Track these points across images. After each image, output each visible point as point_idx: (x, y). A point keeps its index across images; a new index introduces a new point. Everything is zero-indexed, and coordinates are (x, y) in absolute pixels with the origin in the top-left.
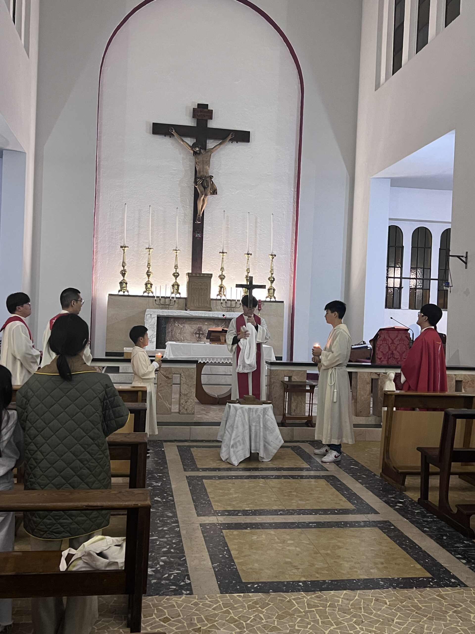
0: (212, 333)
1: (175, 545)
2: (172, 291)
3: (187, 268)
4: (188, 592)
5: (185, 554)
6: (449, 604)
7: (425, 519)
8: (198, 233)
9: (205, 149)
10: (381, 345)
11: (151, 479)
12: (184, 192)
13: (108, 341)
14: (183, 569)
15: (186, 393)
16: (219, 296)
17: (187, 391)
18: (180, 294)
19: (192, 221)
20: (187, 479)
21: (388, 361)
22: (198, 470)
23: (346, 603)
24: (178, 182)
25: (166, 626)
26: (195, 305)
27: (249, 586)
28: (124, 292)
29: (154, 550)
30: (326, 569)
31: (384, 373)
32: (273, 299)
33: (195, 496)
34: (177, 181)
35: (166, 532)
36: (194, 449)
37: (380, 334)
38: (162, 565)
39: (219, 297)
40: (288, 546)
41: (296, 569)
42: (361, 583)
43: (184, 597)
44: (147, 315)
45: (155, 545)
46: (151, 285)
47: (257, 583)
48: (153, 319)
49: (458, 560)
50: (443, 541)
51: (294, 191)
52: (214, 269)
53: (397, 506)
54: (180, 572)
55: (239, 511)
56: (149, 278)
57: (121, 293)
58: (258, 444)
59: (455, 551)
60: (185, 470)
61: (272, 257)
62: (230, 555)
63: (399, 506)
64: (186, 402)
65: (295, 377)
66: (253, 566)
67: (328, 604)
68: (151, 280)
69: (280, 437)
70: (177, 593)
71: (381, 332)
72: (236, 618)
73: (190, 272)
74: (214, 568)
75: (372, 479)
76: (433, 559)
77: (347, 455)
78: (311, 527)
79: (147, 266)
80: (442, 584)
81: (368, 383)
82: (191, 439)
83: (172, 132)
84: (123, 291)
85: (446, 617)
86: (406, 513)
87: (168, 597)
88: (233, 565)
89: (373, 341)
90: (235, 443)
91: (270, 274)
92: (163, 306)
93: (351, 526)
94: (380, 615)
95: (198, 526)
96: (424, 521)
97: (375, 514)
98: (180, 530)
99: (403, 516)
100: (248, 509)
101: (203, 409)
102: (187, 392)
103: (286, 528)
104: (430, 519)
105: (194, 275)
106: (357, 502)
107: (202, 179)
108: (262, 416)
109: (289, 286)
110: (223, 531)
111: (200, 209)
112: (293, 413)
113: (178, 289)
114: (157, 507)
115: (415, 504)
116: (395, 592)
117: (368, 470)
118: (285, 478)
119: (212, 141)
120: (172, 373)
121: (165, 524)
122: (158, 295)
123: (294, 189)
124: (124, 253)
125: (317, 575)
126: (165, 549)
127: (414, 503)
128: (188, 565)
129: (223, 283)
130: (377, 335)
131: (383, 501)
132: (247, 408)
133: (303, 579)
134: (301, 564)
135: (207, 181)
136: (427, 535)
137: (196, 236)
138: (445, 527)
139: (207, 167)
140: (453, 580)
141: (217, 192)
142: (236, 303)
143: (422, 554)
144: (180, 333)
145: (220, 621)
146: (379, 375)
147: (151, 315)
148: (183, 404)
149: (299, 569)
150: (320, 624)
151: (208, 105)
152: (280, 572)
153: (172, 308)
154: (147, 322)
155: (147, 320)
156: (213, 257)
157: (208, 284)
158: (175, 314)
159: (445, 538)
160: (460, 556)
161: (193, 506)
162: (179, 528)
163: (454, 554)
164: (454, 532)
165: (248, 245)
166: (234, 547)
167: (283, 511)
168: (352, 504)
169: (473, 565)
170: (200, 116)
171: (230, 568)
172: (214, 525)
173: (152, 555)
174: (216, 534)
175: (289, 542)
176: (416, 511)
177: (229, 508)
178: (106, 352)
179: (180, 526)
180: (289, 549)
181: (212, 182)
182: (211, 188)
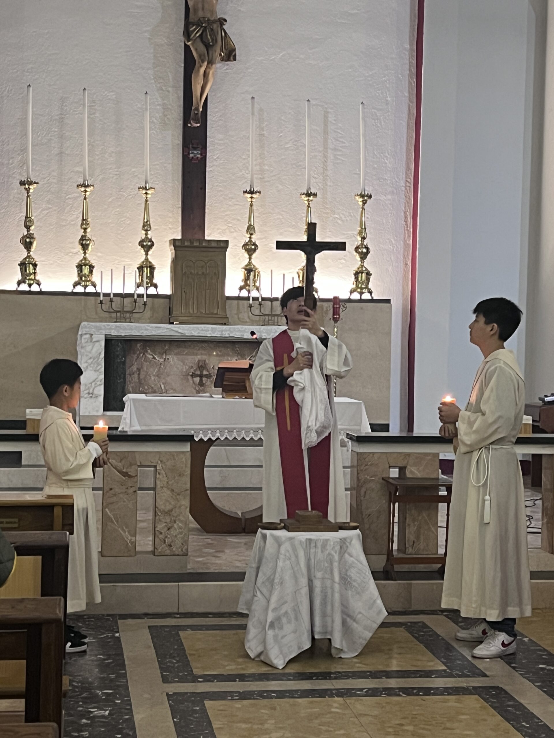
0: (227, 373)
2: (138, 281)
3: (170, 229)
8: (195, 149)
11: (88, 701)
12: (161, 57)
15: (168, 507)
16: (244, 290)
17: (170, 504)
18: (156, 286)
19: (181, 122)
20: (169, 701)
22: (195, 679)
24: (147, 35)
26: (191, 312)
28: (30, 285)
32: (366, 296)
36: (187, 632)
39: (244, 293)
44: (81, 335)
46: (92, 267)
48: (97, 344)
51: (411, 49)
52: (232, 230)
56: (85, 253)
57: (24, 287)
58: (329, 619)
60: (165, 680)
61: (361, 199)
64: (169, 529)
65: (414, 469)
68: (91, 258)
69: (379, 602)
73: (181, 237)
77: (530, 640)
79: (82, 225)
82: (181, 611)
84: (27, 282)
90: (278, 619)
91: (360, 239)
92: (119, 314)
101: (208, 544)
102: (171, 507)
105: (187, 244)
107: (202, 27)
108: (336, 557)
109: (402, 266)
111: (199, 94)
112: (410, 550)
113: (151, 276)
118: (389, 695)
120: (135, 464)
122: (106, 289)
123: (411, 45)
124: (28, 196)
129: (253, 261)
132: (304, 540)
135: (212, 30)
137: (191, 155)
141: (235, 55)
144: (158, 376)
147: (91, 335)
148: (161, 533)
153: (140, 318)
154: (83, 351)
155: (82, 347)
156: (230, 203)
157: (219, 263)
158: (145, 333)
165: (308, 173)
181: (225, 33)
182: (222, 47)
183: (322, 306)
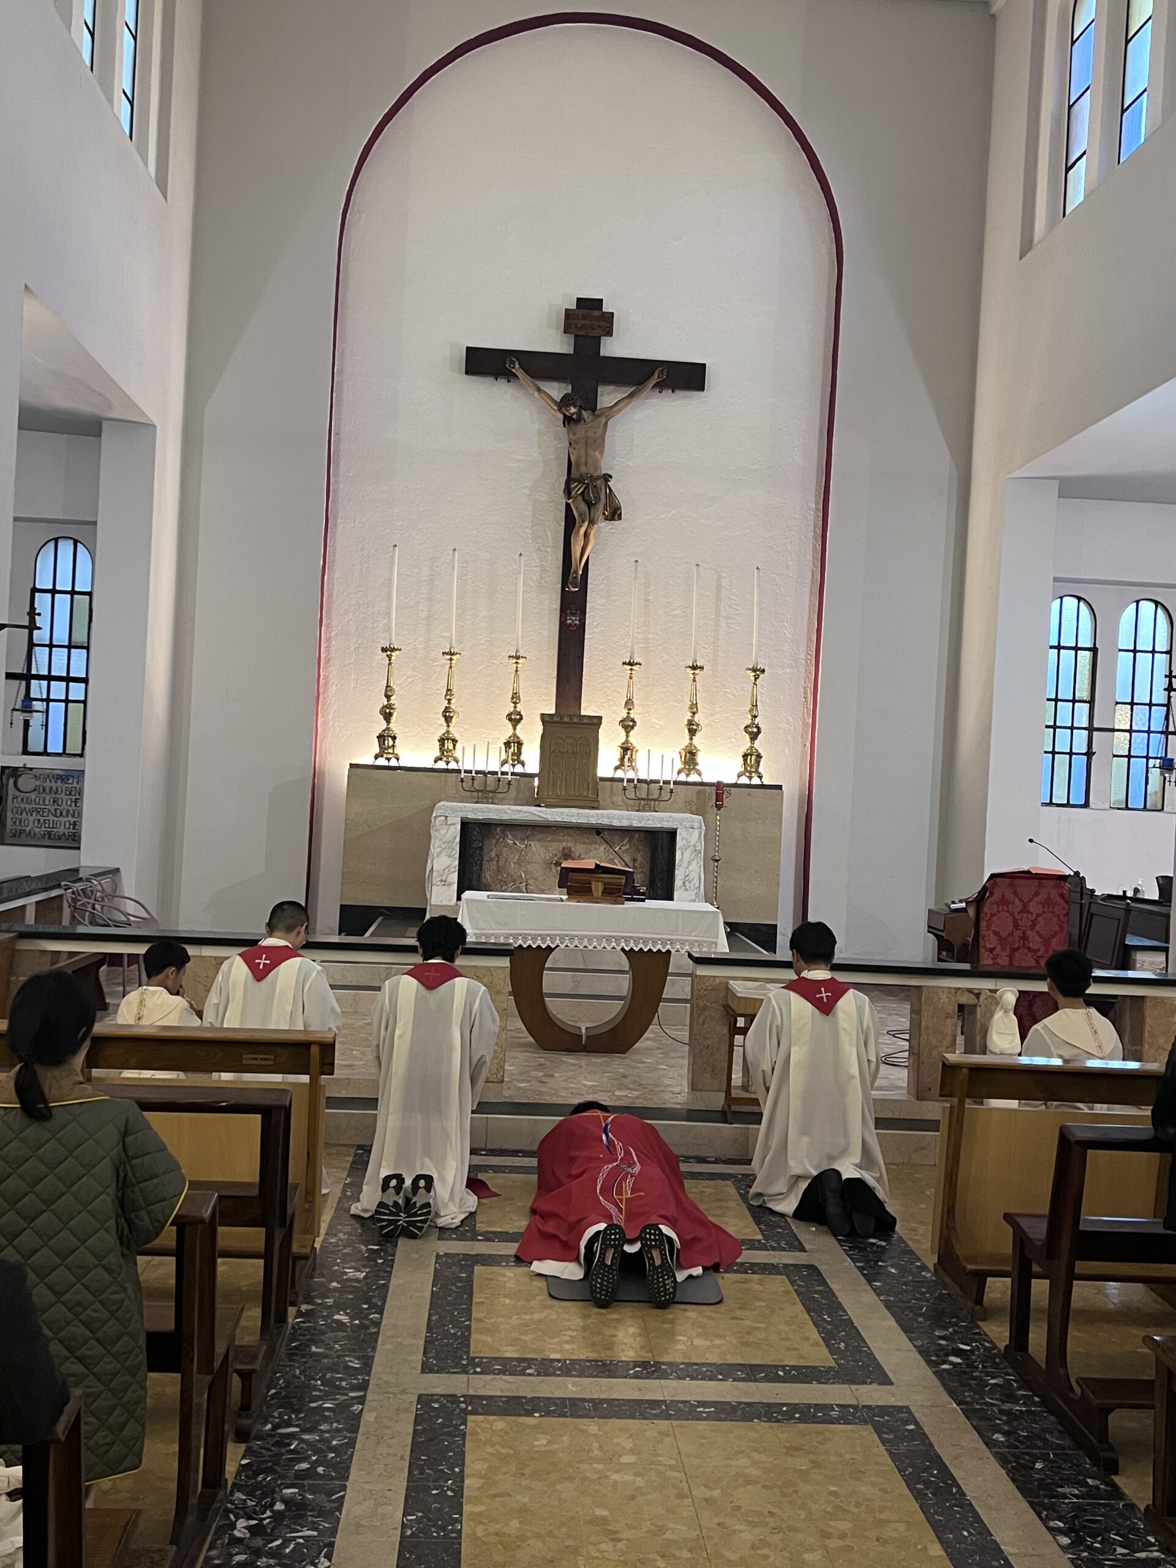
0: (572, 874)
1: (333, 1455)
2: (504, 757)
3: (544, 702)
5: (347, 1483)
7: (1006, 1406)
8: (573, 614)
9: (593, 408)
10: (992, 915)
11: (348, 1258)
12: (541, 515)
13: (348, 877)
14: (327, 1525)
16: (619, 770)
18: (523, 763)
19: (560, 586)
20: (436, 1263)
21: (1011, 957)
22: (474, 1236)
24: (526, 491)
26: (559, 794)
28: (389, 759)
29: (276, 1467)
31: (990, 991)
32: (756, 781)
33: (437, 1313)
34: (525, 487)
35: (327, 1414)
37: (993, 888)
38: (278, 1511)
39: (620, 774)
40: (617, 1472)
41: (611, 1540)
44: (436, 817)
45: (283, 1450)
46: (455, 741)
48: (452, 827)
49: (1049, 1537)
50: (1031, 1476)
51: (818, 508)
52: (611, 703)
53: (944, 1362)
54: (315, 1533)
55: (530, 1362)
56: (448, 726)
57: (382, 762)
59: (1052, 1508)
61: (753, 674)
62: (459, 1491)
63: (952, 1363)
66: (507, 1525)
68: (454, 731)
71: (994, 883)
73: (553, 712)
74: (404, 1526)
75: (910, 1278)
76: (985, 1531)
78: (698, 1417)
79: (446, 696)
81: (949, 1015)
82: (488, 1147)
83: (514, 368)
84: (386, 756)
86: (963, 1385)
88: (456, 1521)
89: (975, 904)
91: (750, 717)
92: (480, 794)
93: (801, 1420)
95: (411, 1403)
96: (1002, 1412)
97: (880, 1384)
98: (361, 1412)
99: (952, 1393)
100: (557, 1356)
101: (539, 1065)
103: (634, 1418)
104: (1019, 1405)
105: (555, 719)
106: (847, 1345)
107: (584, 483)
109: (799, 746)
110: (470, 1418)
111: (578, 555)
113: (519, 753)
114: (330, 1342)
115: (997, 1360)
117: (911, 1252)
119: (611, 388)
121: (332, 1389)
122: (468, 766)
123: (818, 503)
124: (390, 664)
126: (304, 1466)
127: (995, 1356)
128: (343, 1517)
129: (631, 739)
130: (984, 889)
131: (916, 1347)
134: (629, 1527)
135: (596, 487)
136: (995, 1455)
137: (569, 621)
138: (1051, 1433)
139: (597, 453)
141: (620, 514)
142: (661, 788)
143: (958, 1512)
144: (519, 864)
146: (978, 995)
147: (446, 816)
149: (619, 1540)
151: (602, 300)
152: (568, 1547)
153: (504, 799)
154: (437, 834)
155: (436, 830)
156: (610, 674)
157: (591, 740)
158: (505, 817)
159: (1039, 1466)
160: (1061, 1525)
161: (422, 1342)
162: (363, 1403)
163: (1048, 1518)
164: (1070, 1449)
165: (696, 642)
166: (480, 1466)
167: (644, 1364)
168: (832, 1353)
169: (1085, 1554)
170: (584, 327)
171: (444, 1528)
172: (453, 1398)
173: (264, 1479)
174: (448, 1427)
175: (624, 1459)
176: (993, 1381)
177: (510, 1353)
178: (342, 906)
179: (369, 1397)
180: (615, 1482)
181: (610, 489)
182: (606, 505)
183: (705, 790)
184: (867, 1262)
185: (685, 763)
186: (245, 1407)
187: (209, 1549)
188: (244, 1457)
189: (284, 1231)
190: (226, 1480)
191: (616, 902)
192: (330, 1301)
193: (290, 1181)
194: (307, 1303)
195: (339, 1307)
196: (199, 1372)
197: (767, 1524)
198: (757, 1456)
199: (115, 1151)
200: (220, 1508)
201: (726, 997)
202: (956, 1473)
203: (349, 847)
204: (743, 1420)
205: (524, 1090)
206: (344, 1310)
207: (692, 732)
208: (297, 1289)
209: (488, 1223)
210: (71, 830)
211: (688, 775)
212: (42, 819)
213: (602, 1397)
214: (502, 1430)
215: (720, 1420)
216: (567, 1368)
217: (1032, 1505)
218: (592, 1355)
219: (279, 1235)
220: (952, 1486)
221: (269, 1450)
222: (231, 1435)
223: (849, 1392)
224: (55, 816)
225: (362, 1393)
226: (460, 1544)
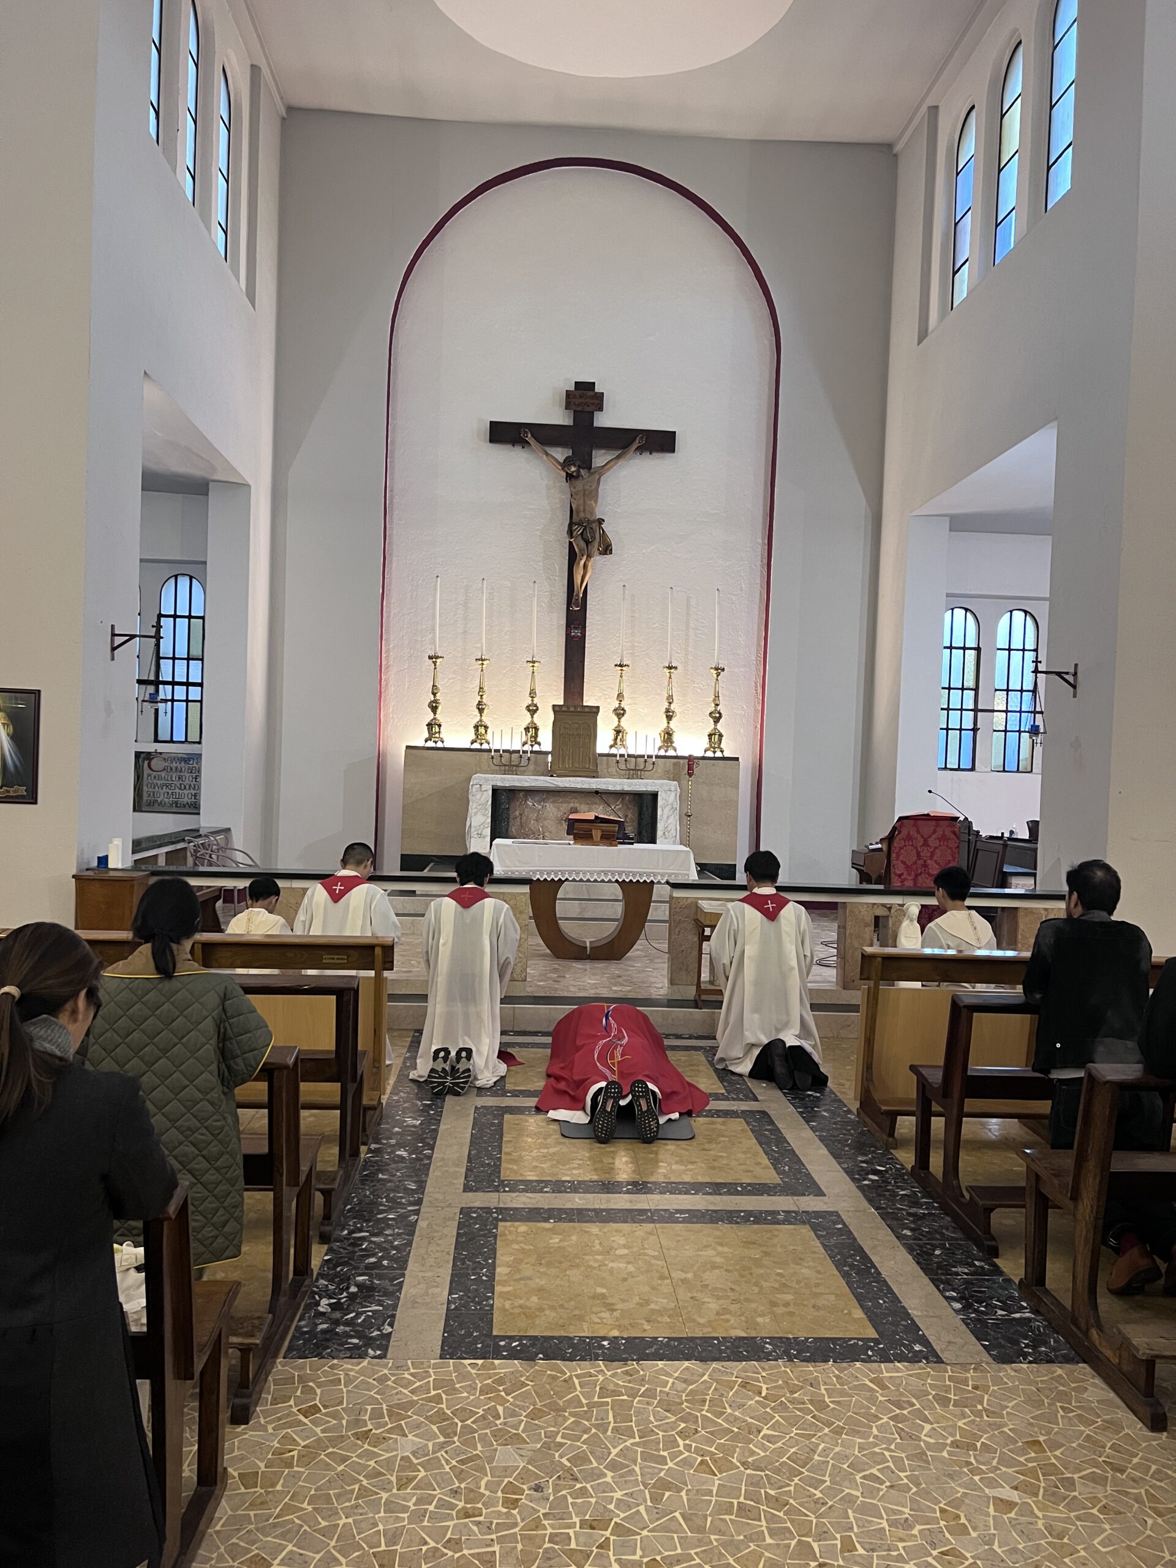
0: (576, 824)
1: (395, 1252)
2: (524, 739)
3: (554, 696)
4: (379, 1352)
5: (405, 1272)
6: (889, 1401)
7: (913, 1210)
8: (576, 628)
9: (589, 468)
10: (901, 848)
11: (406, 1111)
12: (550, 551)
13: (406, 833)
14: (390, 1302)
16: (613, 748)
18: (539, 744)
20: (475, 1113)
21: (915, 880)
22: (504, 1094)
23: (679, 1389)
24: (538, 533)
25: (305, 1424)
26: (567, 766)
27: (502, 1343)
28: (436, 742)
29: (351, 1261)
30: (669, 1313)
31: (899, 905)
32: (719, 754)
33: (476, 1149)
34: (538, 530)
35: (390, 1222)
37: (901, 827)
38: (353, 1293)
39: (614, 751)
40: (613, 1261)
41: (610, 1310)
42: (727, 1348)
43: (365, 1363)
44: (472, 785)
45: (356, 1249)
46: (486, 727)
47: (520, 1338)
48: (485, 793)
49: (945, 1303)
50: (932, 1260)
51: (763, 543)
52: (607, 696)
53: (865, 1179)
55: (547, 1183)
56: (481, 716)
57: (430, 744)
59: (947, 1282)
61: (716, 672)
62: (492, 1276)
63: (871, 1180)
66: (528, 1300)
67: (643, 1389)
68: (486, 719)
70: (357, 1353)
71: (902, 823)
72: (448, 1412)
73: (562, 703)
74: (449, 1302)
75: (839, 1119)
76: (895, 1300)
78: (677, 1221)
79: (479, 692)
80: (892, 1354)
81: (867, 924)
82: (516, 1029)
83: (527, 437)
84: (433, 739)
85: (871, 1428)
86: (880, 1195)
87: (335, 1361)
88: (489, 1298)
89: (887, 841)
91: (714, 705)
92: (507, 767)
93: (754, 1222)
94: (736, 1419)
95: (455, 1214)
96: (909, 1214)
97: (816, 1195)
98: (417, 1220)
99: (870, 1201)
100: (568, 1178)
101: (555, 969)
103: (626, 1222)
104: (923, 1209)
105: (566, 709)
106: (790, 1168)
107: (583, 526)
109: (751, 728)
110: (500, 1224)
111: (579, 582)
113: (536, 735)
114: (394, 1172)
115: (906, 1177)
116: (788, 1370)
117: (840, 1101)
119: (603, 451)
121: (395, 1204)
122: (497, 746)
123: (763, 539)
124: (435, 668)
125: (647, 1327)
126: (373, 1260)
127: (904, 1174)
128: (402, 1296)
129: (622, 724)
130: (894, 828)
131: (843, 1168)
133: (615, 1333)
134: (623, 1301)
135: (592, 528)
136: (904, 1245)
137: (573, 634)
138: (947, 1229)
139: (592, 503)
140: (917, 1347)
141: (611, 549)
142: (646, 761)
143: (875, 1287)
144: (537, 820)
145: (415, 1417)
146: (890, 909)
147: (481, 785)
149: (616, 1310)
150: (609, 1433)
151: (594, 383)
152: (575, 1315)
153: (525, 771)
154: (474, 798)
155: (473, 795)
156: (604, 674)
157: (592, 726)
158: (526, 784)
159: (937, 1252)
160: (955, 1294)
161: (464, 1170)
162: (418, 1214)
163: (945, 1290)
164: (961, 1240)
165: (671, 648)
166: (509, 1259)
167: (635, 1184)
168: (778, 1174)
169: (973, 1315)
170: (579, 404)
171: (479, 1303)
172: (488, 1210)
173: (342, 1270)
174: (482, 1230)
175: (618, 1252)
176: (901, 1193)
177: (531, 1176)
178: (402, 855)
179: (422, 1210)
180: (612, 1268)
181: (603, 531)
182: (600, 542)
183: (679, 763)
184: (806, 1108)
185: (664, 741)
186: (327, 1217)
187: (300, 1320)
188: (326, 1254)
189: (355, 1085)
190: (312, 1270)
191: (611, 845)
192: (393, 1142)
193: (359, 1048)
194: (376, 1143)
195: (400, 1145)
196: (287, 1185)
197: (729, 1297)
198: (720, 1249)
199: (216, 1012)
200: (306, 1292)
201: (696, 913)
202: (874, 1259)
203: (407, 810)
204: (710, 1223)
205: (542, 987)
206: (404, 1147)
207: (669, 718)
208: (368, 1133)
209: (515, 1084)
210: (193, 800)
211: (666, 751)
212: (170, 792)
213: (602, 1207)
214: (524, 1232)
215: (693, 1223)
216: (576, 1187)
217: (932, 1280)
218: (595, 1178)
219: (352, 1088)
220: (870, 1268)
221: (344, 1249)
222: (317, 1239)
223: (792, 1201)
224: (180, 789)
225: (417, 1208)
226: (492, 1314)
